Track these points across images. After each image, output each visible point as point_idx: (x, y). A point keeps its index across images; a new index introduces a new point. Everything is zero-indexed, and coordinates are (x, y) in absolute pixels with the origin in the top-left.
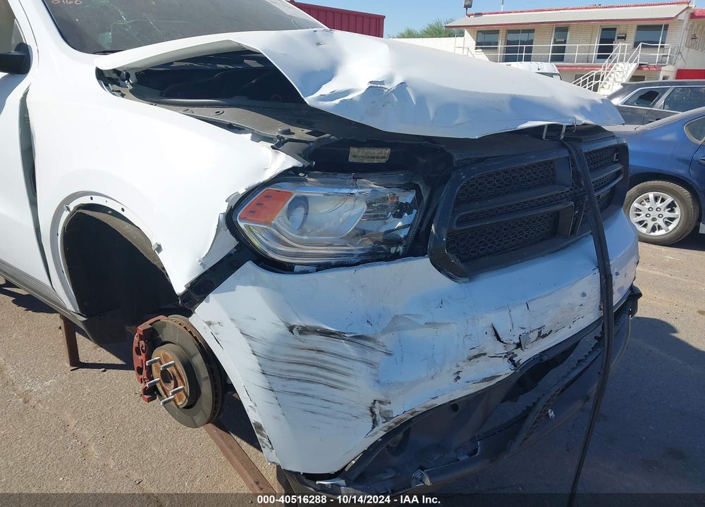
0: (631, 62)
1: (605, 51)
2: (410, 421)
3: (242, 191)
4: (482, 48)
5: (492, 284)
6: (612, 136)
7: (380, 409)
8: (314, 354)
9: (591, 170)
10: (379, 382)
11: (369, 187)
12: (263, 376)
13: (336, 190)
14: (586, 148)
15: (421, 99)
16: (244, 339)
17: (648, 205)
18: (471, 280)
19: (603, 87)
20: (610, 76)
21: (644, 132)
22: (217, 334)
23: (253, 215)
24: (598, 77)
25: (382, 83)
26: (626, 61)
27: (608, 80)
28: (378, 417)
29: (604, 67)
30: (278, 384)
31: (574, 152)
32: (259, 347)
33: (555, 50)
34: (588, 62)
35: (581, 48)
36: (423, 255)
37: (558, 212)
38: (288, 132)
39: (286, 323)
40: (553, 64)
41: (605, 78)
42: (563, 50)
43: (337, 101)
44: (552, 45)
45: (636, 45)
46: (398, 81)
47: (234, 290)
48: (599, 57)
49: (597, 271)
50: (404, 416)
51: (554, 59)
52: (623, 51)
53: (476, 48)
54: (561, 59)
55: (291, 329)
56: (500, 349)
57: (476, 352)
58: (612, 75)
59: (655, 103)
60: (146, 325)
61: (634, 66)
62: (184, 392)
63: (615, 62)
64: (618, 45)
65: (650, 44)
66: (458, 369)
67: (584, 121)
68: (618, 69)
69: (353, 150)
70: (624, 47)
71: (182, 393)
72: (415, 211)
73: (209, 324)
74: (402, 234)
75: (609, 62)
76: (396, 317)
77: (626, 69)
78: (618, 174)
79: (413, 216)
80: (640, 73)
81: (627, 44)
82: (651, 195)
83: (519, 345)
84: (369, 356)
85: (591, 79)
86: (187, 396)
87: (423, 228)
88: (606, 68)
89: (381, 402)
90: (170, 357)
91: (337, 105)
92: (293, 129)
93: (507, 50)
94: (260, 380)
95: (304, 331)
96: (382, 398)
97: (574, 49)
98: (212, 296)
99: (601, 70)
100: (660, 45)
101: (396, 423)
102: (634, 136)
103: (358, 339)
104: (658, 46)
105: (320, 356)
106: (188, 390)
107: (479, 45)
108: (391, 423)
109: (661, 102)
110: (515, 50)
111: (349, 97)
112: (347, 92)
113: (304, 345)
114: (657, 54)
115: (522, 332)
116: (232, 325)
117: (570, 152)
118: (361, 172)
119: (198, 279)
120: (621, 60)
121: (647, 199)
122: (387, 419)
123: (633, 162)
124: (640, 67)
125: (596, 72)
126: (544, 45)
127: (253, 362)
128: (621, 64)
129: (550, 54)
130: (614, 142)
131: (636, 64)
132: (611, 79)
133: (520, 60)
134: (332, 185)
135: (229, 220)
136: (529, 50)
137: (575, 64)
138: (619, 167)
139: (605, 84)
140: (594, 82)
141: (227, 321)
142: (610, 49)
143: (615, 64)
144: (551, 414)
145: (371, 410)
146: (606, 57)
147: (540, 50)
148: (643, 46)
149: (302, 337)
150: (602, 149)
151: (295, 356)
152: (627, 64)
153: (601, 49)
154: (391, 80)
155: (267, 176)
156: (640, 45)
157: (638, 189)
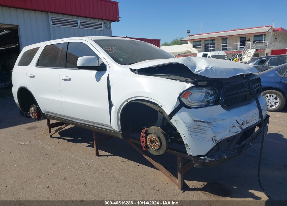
0: (253, 49)
1: (242, 45)
2: (221, 142)
3: (182, 92)
4: (195, 47)
5: (234, 111)
6: (255, 76)
7: (214, 138)
8: (199, 127)
9: (253, 84)
10: (213, 132)
11: (205, 90)
12: (188, 131)
13: (199, 91)
14: (250, 79)
15: (216, 70)
16: (184, 124)
17: (268, 99)
18: (229, 110)
19: (244, 59)
20: (246, 54)
21: (263, 74)
22: (177, 123)
23: (183, 97)
24: (241, 55)
25: (207, 68)
26: (251, 48)
27: (245, 56)
28: (214, 140)
29: (243, 51)
30: (192, 133)
31: (248, 80)
32: (187, 125)
33: (223, 46)
34: (236, 50)
35: (233, 45)
36: (219, 104)
37: (246, 95)
38: (187, 79)
39: (193, 120)
40: (223, 51)
41: (244, 55)
42: (226, 46)
43: (200, 72)
44: (222, 45)
45: (254, 42)
46: (210, 67)
47: (181, 113)
48: (240, 48)
49: (258, 108)
50: (220, 140)
51: (223, 50)
52: (249, 45)
53: (193, 48)
54: (226, 49)
55: (194, 121)
56: (238, 125)
57: (233, 126)
58: (247, 54)
59: (265, 64)
60: (145, 130)
61: (254, 50)
62: (158, 145)
63: (247, 49)
64: (247, 43)
65: (260, 41)
66: (230, 130)
67: (250, 73)
68: (248, 52)
69: (199, 83)
70: (249, 43)
71: (157, 145)
72: (214, 95)
73: (176, 121)
74: (212, 100)
75: (245, 49)
76: (214, 119)
77: (252, 51)
78: (259, 85)
79: (214, 96)
80: (257, 53)
81: (251, 42)
82: (268, 95)
83: (242, 124)
84: (211, 126)
85: (239, 56)
86: (159, 145)
87: (217, 99)
88: (244, 52)
89: (214, 137)
90: (153, 136)
91: (200, 73)
92: (188, 79)
93: (205, 48)
94: (188, 132)
95: (197, 121)
96: (215, 136)
97: (230, 46)
98: (176, 115)
99: (242, 53)
100: (263, 41)
101: (218, 142)
102: (260, 75)
103: (208, 123)
104: (263, 42)
105: (200, 127)
106: (159, 144)
107: (194, 46)
108: (217, 142)
109: (267, 63)
110: (208, 47)
111: (202, 71)
112: (201, 70)
113: (197, 124)
114: (263, 45)
115: (243, 121)
116: (181, 120)
117: (247, 80)
118: (203, 87)
119: (173, 111)
120: (249, 48)
121: (267, 96)
122: (216, 141)
123: (263, 84)
124: (257, 50)
125: (240, 53)
126: (219, 44)
127: (186, 128)
128: (249, 50)
129: (222, 48)
130: (257, 77)
131: (255, 49)
132: (246, 56)
133: (210, 51)
134: (198, 90)
135: (179, 98)
136: (214, 47)
137: (232, 51)
138: (259, 84)
139: (244, 57)
140: (240, 57)
141: (180, 120)
142: (245, 45)
143: (247, 50)
144: (251, 144)
145: (212, 139)
146: (244, 47)
147: (217, 47)
148: (257, 42)
149: (196, 122)
150: (255, 79)
151: (195, 127)
152: (252, 50)
153: (241, 45)
154: (209, 67)
155: (187, 88)
156: (256, 42)
157: (263, 93)
